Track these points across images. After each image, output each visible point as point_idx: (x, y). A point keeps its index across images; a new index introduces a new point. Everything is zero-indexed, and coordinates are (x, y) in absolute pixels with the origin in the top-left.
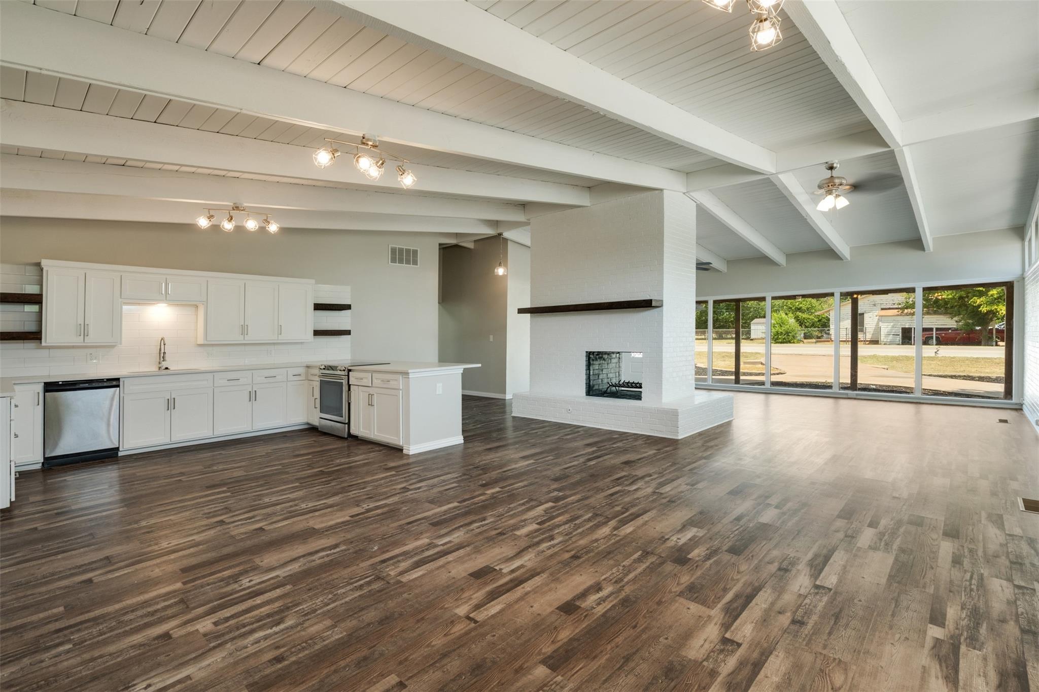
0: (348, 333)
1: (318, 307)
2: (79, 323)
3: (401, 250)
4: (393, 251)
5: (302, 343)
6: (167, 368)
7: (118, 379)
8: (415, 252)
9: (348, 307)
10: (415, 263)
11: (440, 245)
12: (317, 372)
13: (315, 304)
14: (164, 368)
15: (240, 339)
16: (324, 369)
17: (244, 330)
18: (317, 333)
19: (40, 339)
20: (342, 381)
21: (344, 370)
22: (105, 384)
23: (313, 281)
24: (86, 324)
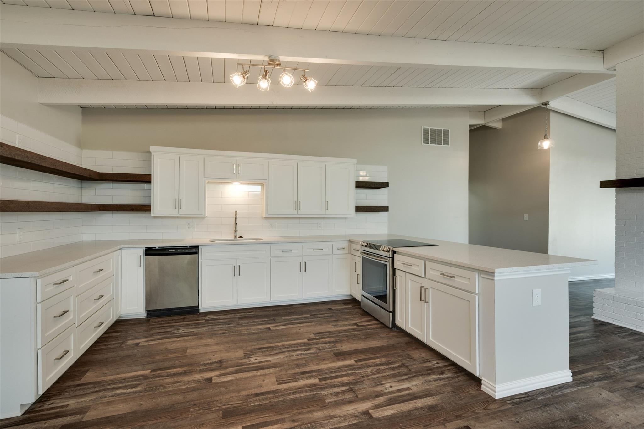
0: (385, 209)
1: (360, 185)
2: (175, 198)
3: (433, 131)
4: (426, 132)
5: (346, 218)
6: (241, 237)
7: (197, 247)
8: (446, 132)
9: (385, 185)
10: (446, 143)
11: (470, 126)
12: (358, 247)
13: (356, 181)
14: (238, 236)
15: (292, 212)
16: (366, 246)
17: (297, 205)
18: (359, 209)
19: (150, 210)
20: (386, 263)
21: (388, 252)
22: (187, 251)
23: (355, 161)
24: (180, 198)
